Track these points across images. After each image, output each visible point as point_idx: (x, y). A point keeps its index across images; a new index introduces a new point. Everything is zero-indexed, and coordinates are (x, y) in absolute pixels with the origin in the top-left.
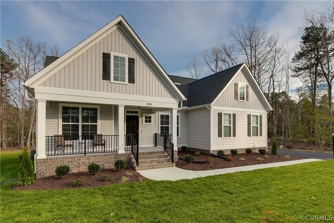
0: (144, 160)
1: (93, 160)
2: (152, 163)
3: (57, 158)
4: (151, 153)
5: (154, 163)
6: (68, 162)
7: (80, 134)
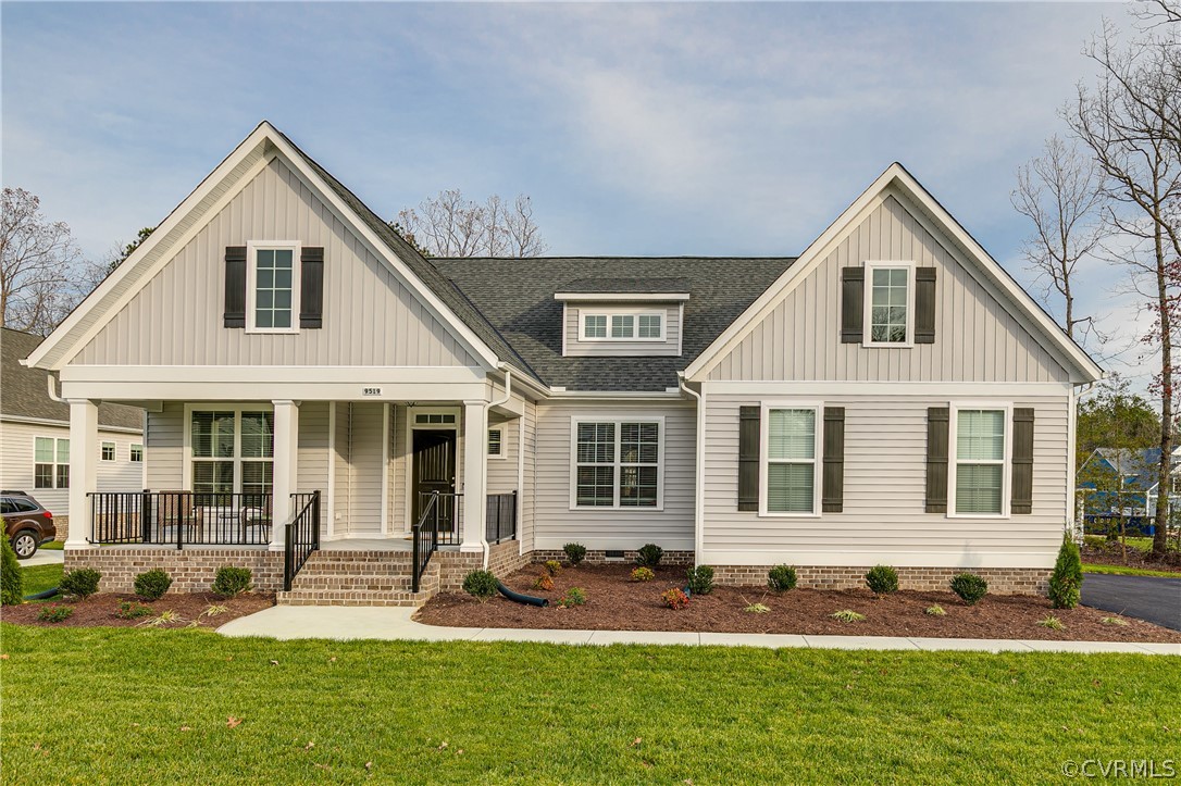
0: (335, 576)
1: (198, 564)
2: (347, 588)
3: (108, 552)
4: (376, 555)
5: (356, 588)
6: (135, 564)
7: (237, 488)
